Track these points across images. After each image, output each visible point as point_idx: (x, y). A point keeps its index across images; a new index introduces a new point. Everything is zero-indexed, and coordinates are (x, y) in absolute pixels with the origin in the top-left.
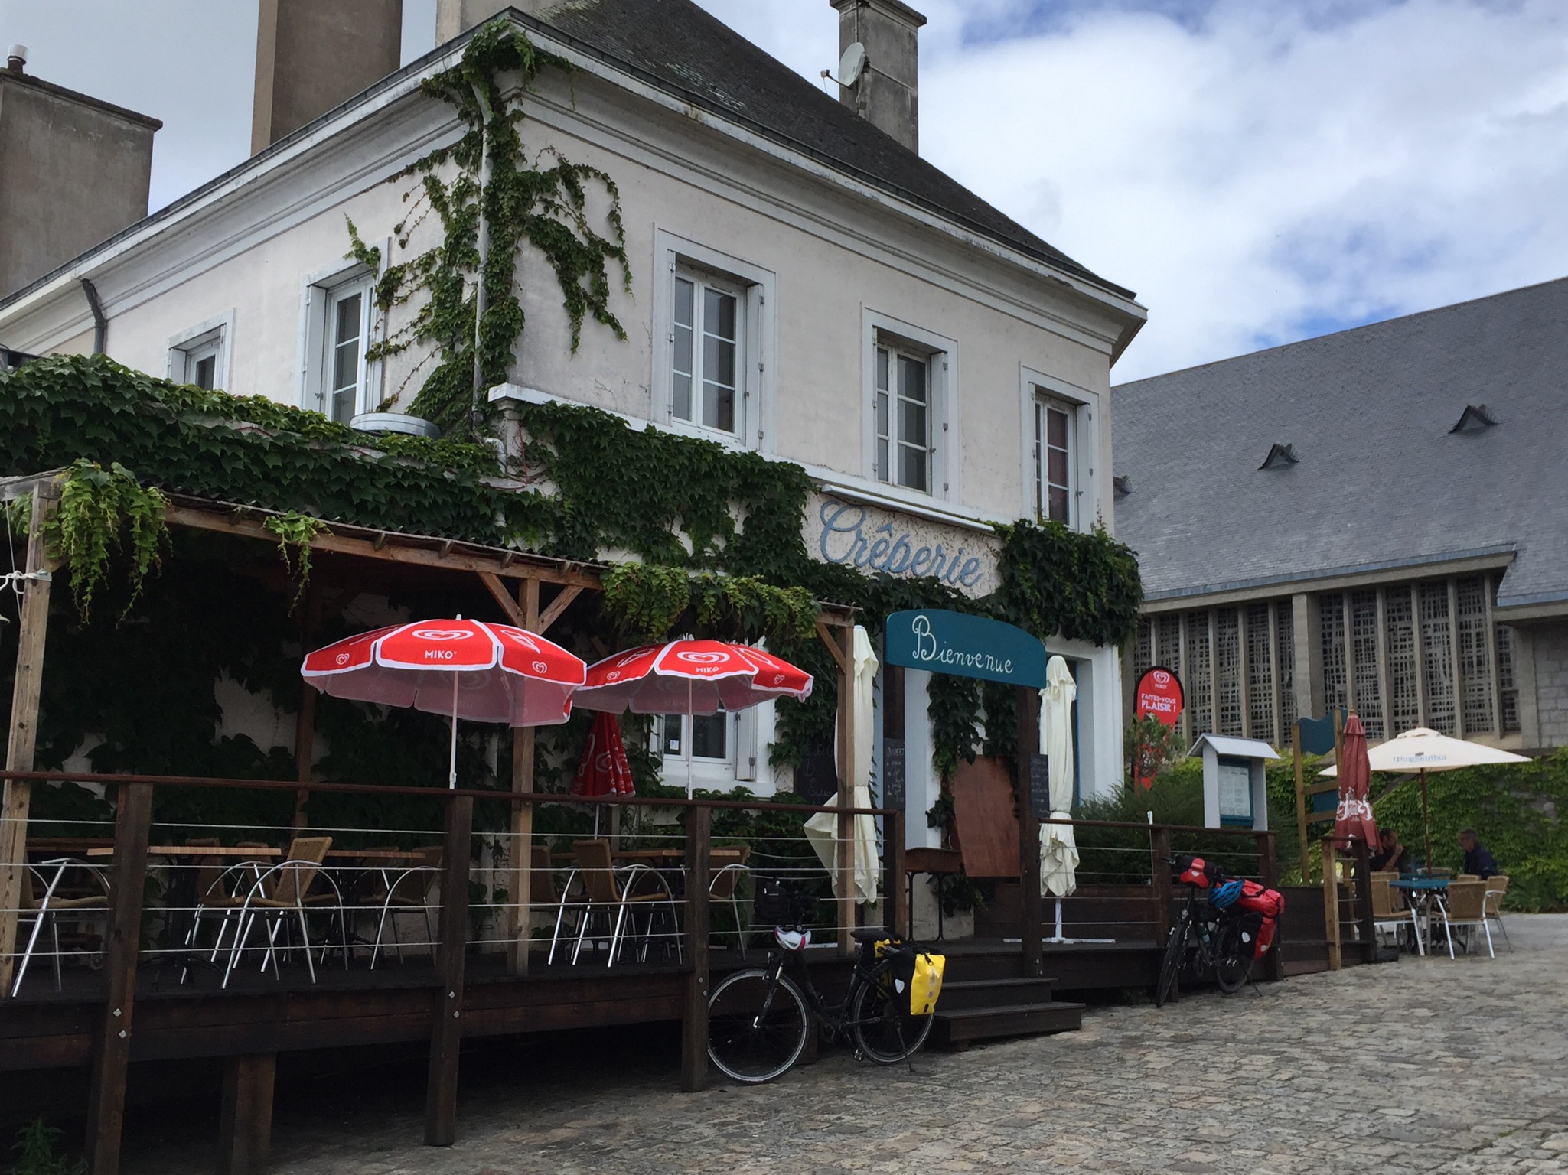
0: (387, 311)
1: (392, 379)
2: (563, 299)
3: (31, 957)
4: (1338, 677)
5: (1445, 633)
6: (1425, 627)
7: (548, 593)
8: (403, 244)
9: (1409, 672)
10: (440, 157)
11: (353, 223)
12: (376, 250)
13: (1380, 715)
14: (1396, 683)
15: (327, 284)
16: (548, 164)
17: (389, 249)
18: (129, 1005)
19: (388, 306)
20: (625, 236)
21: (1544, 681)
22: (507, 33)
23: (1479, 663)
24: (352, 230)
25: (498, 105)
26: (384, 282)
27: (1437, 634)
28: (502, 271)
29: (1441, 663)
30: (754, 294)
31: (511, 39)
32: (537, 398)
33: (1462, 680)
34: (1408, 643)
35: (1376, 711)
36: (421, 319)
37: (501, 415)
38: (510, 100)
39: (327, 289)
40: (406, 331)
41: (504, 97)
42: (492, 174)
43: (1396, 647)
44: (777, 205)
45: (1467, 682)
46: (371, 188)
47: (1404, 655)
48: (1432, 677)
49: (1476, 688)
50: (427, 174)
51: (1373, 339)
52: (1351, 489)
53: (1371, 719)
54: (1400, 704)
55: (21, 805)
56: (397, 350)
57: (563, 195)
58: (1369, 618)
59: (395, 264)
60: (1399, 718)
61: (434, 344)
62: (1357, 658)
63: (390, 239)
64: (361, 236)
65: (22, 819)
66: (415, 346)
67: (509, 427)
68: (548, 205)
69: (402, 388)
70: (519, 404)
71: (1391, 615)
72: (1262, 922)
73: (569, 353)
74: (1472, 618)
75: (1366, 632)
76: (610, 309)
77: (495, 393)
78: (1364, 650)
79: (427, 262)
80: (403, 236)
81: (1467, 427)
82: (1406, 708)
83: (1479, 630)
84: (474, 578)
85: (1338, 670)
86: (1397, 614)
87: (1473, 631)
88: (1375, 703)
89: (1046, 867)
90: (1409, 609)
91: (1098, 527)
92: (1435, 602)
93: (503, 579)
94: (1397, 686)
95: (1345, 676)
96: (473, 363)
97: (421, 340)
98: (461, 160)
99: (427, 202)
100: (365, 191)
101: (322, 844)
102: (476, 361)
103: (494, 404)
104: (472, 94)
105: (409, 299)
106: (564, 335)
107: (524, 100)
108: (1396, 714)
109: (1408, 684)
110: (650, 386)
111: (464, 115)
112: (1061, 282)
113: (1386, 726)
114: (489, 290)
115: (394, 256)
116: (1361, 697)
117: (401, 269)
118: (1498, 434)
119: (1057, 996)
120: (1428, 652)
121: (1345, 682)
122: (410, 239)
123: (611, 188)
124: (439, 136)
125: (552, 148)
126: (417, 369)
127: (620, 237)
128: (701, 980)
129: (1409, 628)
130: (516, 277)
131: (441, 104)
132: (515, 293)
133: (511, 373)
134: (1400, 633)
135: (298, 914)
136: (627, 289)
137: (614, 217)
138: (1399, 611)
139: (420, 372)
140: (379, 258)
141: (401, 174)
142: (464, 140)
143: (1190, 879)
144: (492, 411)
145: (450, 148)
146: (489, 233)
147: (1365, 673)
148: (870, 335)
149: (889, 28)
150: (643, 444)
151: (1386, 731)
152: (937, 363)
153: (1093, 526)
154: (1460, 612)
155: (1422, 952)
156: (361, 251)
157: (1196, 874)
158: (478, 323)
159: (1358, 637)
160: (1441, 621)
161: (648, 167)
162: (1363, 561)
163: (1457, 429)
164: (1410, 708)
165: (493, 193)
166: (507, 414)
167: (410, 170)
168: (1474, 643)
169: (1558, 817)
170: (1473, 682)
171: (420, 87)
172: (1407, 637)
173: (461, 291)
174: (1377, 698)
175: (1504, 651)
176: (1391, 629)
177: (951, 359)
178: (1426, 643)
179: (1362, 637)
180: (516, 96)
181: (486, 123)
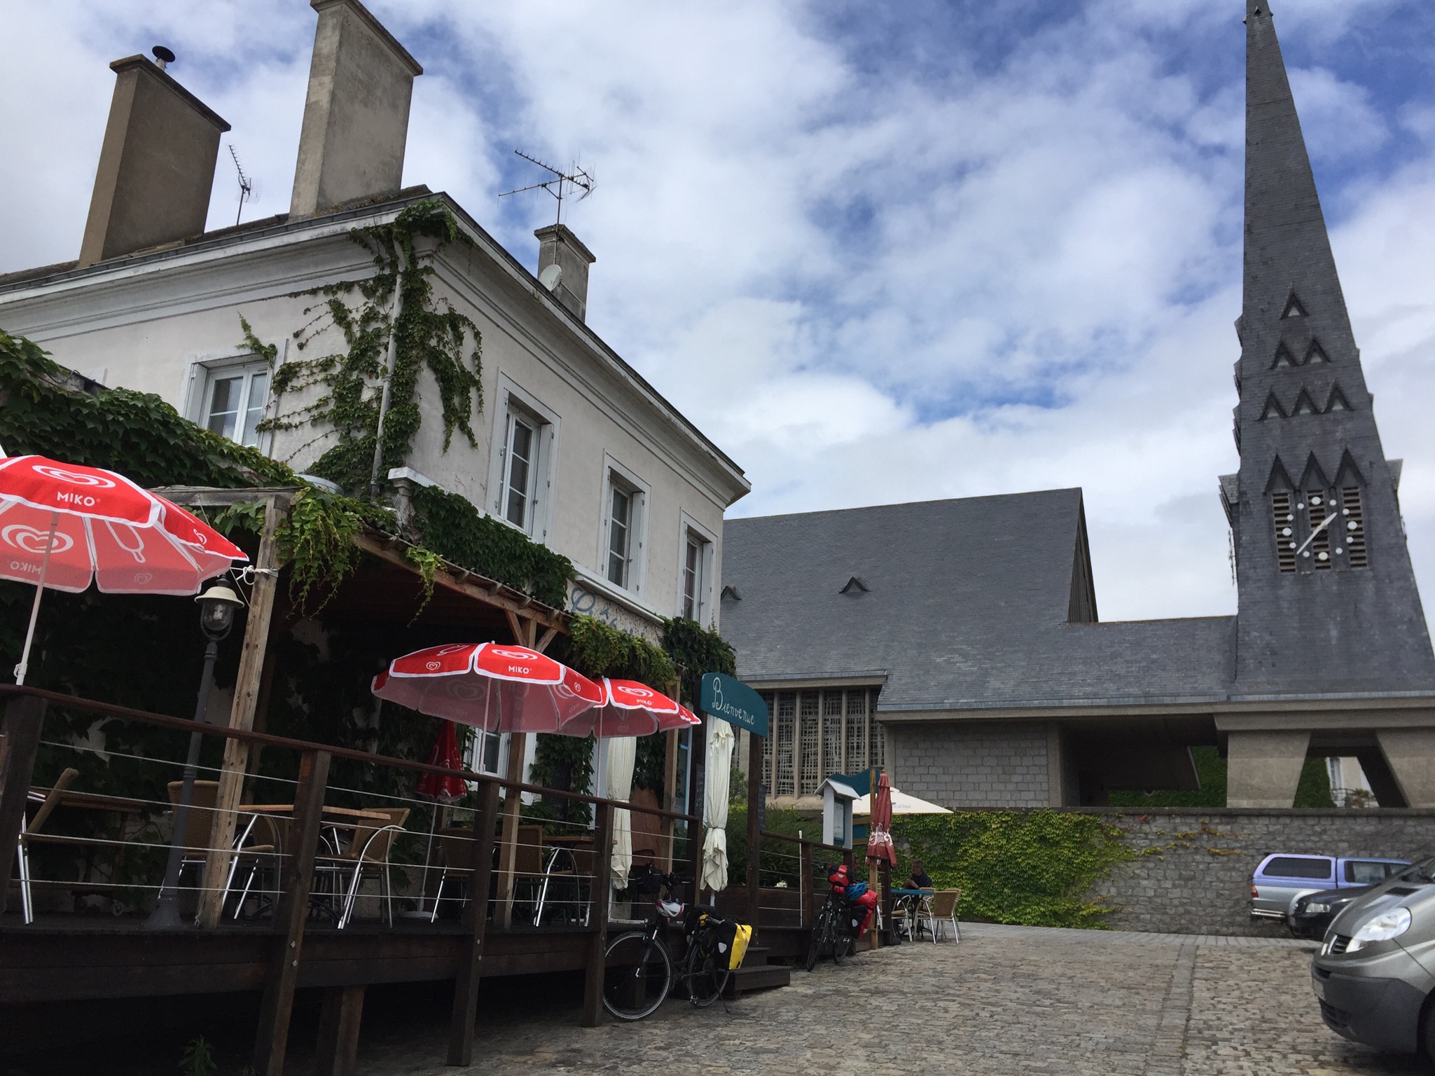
0: (280, 395)
1: (280, 449)
2: (442, 412)
3: (229, 892)
4: (766, 750)
5: (838, 725)
6: (825, 720)
7: (541, 631)
8: (301, 346)
9: (813, 749)
10: (347, 287)
11: (248, 322)
12: (273, 346)
13: (792, 778)
14: (804, 757)
15: (209, 365)
16: (442, 310)
17: (287, 348)
18: (300, 938)
19: (282, 392)
20: (482, 372)
21: (901, 762)
22: (440, 210)
23: (858, 747)
24: (246, 327)
25: (413, 260)
26: (282, 372)
27: (833, 726)
28: (407, 383)
29: (834, 746)
30: (546, 431)
31: (442, 215)
32: (425, 482)
33: (847, 758)
34: (813, 730)
35: (790, 775)
36: (317, 407)
37: (396, 491)
38: (423, 258)
39: (208, 369)
40: (299, 414)
41: (418, 255)
42: (403, 309)
43: (806, 732)
44: (566, 370)
45: (850, 759)
46: (270, 298)
47: (810, 738)
48: (827, 755)
49: (855, 764)
50: (332, 298)
51: (786, 524)
52: (778, 622)
53: (786, 781)
54: (806, 771)
55: (242, 762)
56: (288, 427)
57: (449, 336)
58: (789, 711)
59: (291, 360)
60: (804, 781)
61: (329, 427)
62: (780, 738)
63: (287, 340)
64: (255, 332)
65: (241, 773)
66: (308, 426)
67: (402, 500)
68: (440, 339)
69: (291, 457)
70: (412, 485)
71: (805, 710)
72: (867, 912)
73: (442, 452)
74: (855, 717)
75: (787, 721)
76: (470, 424)
77: (393, 474)
78: (785, 733)
79: (327, 364)
80: (302, 339)
81: (851, 590)
82: (809, 774)
83: (860, 725)
84: (502, 612)
85: (766, 745)
86: (809, 709)
87: (856, 726)
88: (790, 769)
89: (708, 869)
90: (817, 708)
91: (712, 629)
92: (833, 704)
93: (518, 616)
94: (804, 758)
95: (771, 750)
96: (375, 448)
97: (315, 422)
98: (368, 292)
99: (329, 319)
100: (263, 299)
101: (403, 813)
102: (378, 446)
103: (391, 481)
104: (393, 247)
105: (304, 390)
106: (442, 438)
107: (435, 261)
108: (803, 778)
109: (812, 758)
110: (487, 485)
111: (379, 261)
112: (713, 457)
113: (796, 786)
114: (392, 395)
115: (290, 353)
116: (781, 764)
117: (299, 365)
118: (867, 599)
119: (771, 961)
120: (826, 737)
121: (771, 753)
122: (308, 343)
123: (477, 335)
124: (348, 271)
125: (446, 299)
126: (309, 445)
127: (478, 372)
128: (603, 939)
129: (815, 720)
130: (416, 389)
131: (358, 248)
132: (415, 400)
133: (407, 460)
134: (809, 723)
135: (385, 870)
136: (480, 412)
137: (476, 356)
138: (810, 708)
139: (311, 448)
140: (276, 353)
141: (304, 293)
142: (374, 279)
143: (837, 880)
144: (388, 487)
145: (358, 282)
146: (397, 352)
147: (784, 748)
148: (607, 473)
149: (574, 260)
150: (482, 527)
151: (796, 790)
152: (637, 499)
153: (709, 628)
154: (848, 712)
155: (911, 940)
156: (256, 345)
157: (841, 876)
158: (381, 418)
159: (782, 724)
160: (836, 717)
161: (498, 326)
162: (789, 671)
163: (845, 591)
164: (812, 775)
165: (402, 323)
166: (401, 491)
167: (314, 292)
168: (856, 734)
169: (912, 854)
170: (852, 760)
171: (349, 233)
172: (814, 726)
173: (360, 391)
174: (790, 766)
175: (874, 741)
176: (803, 720)
177: (646, 497)
178: (826, 732)
179: (784, 724)
180: (428, 256)
181: (401, 269)
